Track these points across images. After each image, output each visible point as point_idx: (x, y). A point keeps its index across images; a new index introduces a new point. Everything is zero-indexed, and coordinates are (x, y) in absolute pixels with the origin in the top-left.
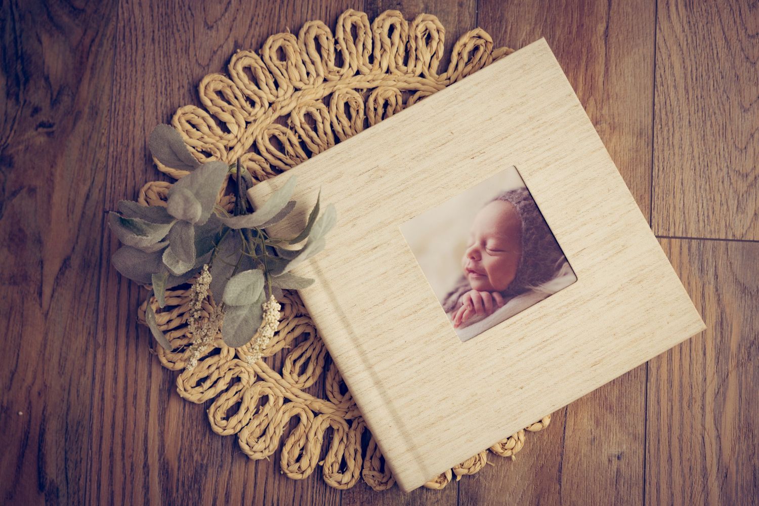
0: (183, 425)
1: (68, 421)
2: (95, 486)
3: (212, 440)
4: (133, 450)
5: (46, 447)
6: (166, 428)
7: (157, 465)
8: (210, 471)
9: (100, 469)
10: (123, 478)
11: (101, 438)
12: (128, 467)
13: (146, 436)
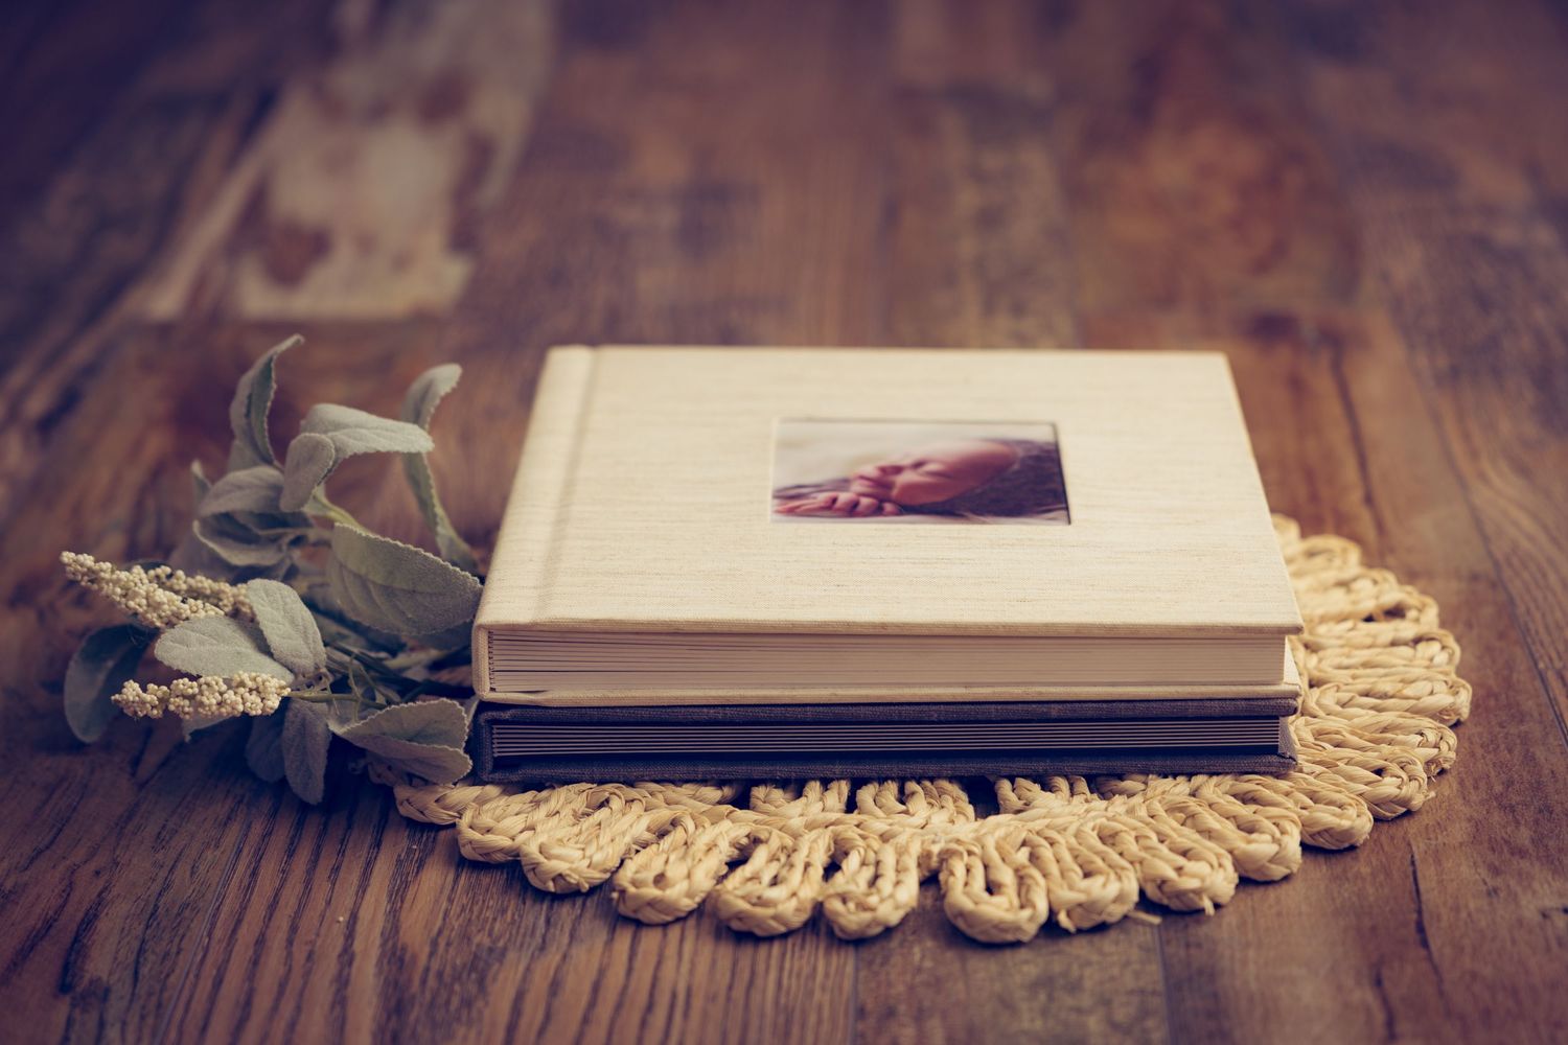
0: (450, 900)
1: (161, 904)
2: (206, 985)
3: (521, 917)
4: (318, 935)
5: (95, 937)
6: (406, 905)
7: (375, 953)
8: (511, 955)
9: (226, 961)
10: (282, 970)
11: (239, 922)
12: (300, 955)
13: (354, 918)
